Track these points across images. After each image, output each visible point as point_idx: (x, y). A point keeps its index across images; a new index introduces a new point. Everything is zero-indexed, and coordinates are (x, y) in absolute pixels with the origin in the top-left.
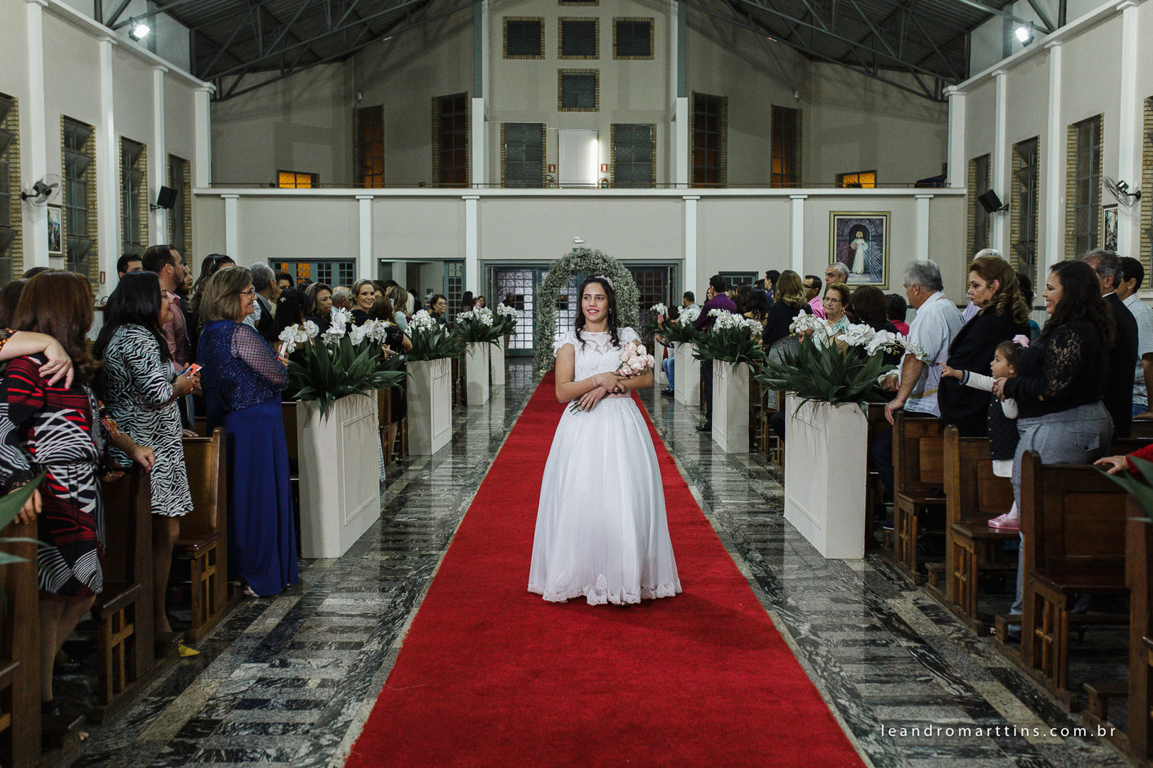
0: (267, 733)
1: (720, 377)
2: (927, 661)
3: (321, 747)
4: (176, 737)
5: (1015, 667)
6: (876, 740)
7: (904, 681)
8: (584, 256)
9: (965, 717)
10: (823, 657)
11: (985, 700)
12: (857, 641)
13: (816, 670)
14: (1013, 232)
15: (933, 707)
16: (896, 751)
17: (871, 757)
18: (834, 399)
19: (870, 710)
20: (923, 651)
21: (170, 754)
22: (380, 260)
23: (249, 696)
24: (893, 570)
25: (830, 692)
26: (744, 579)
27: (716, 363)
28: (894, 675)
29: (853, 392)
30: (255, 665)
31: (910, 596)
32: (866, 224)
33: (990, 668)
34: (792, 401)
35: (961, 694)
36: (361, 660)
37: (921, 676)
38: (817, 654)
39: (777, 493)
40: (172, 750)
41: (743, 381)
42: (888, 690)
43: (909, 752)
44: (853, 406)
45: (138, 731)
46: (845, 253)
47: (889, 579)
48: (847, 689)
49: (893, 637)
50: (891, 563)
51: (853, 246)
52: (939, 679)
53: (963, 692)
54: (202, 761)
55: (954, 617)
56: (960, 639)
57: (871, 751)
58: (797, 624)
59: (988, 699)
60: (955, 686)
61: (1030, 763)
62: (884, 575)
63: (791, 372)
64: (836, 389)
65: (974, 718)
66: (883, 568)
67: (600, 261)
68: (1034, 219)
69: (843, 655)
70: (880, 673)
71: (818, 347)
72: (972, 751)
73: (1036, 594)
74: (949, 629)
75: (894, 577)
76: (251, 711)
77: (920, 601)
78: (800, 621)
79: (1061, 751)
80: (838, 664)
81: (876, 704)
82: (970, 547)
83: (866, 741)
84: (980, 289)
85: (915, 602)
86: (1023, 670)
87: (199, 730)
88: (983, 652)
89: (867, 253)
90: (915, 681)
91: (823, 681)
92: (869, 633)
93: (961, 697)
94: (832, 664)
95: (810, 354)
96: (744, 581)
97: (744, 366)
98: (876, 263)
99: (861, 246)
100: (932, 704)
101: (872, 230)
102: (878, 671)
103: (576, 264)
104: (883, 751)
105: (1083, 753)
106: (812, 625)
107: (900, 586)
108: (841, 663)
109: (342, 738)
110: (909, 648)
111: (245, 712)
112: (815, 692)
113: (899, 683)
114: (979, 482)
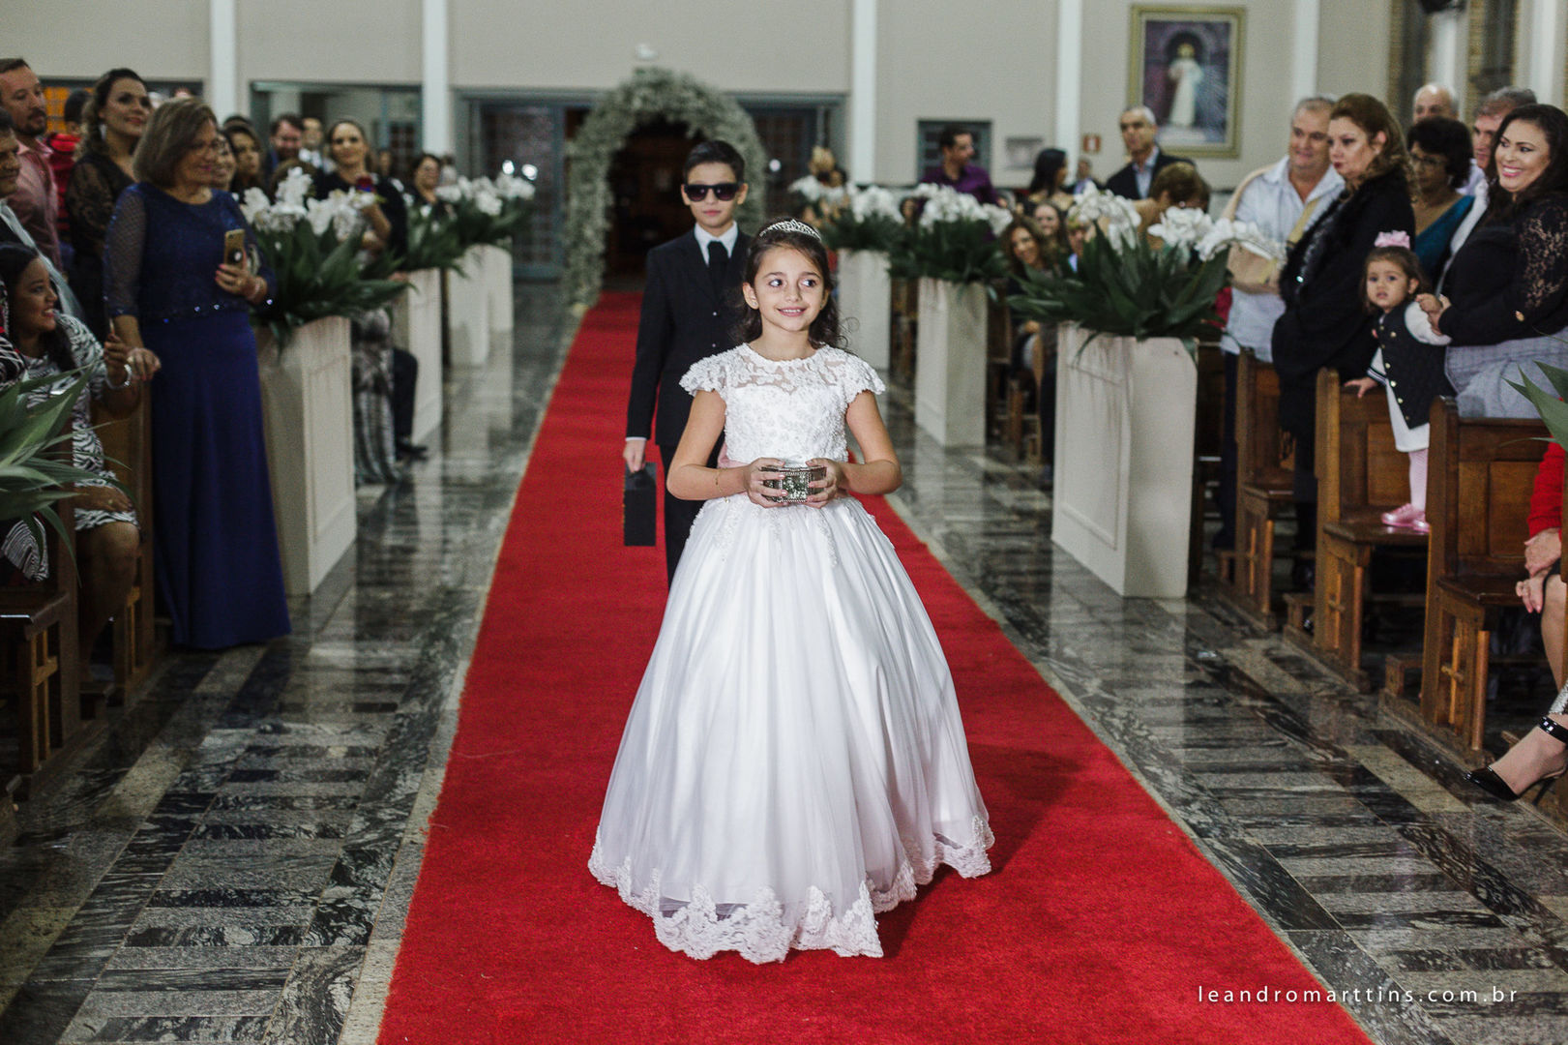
0: (293, 808)
1: (934, 309)
2: (1279, 723)
3: (382, 822)
4: (154, 812)
5: (1412, 728)
6: (1201, 810)
7: (1246, 745)
8: (661, 84)
9: (1332, 784)
10: (1121, 718)
11: (1362, 766)
12: (1174, 700)
13: (1111, 734)
14: (1472, 52)
15: (1285, 775)
16: (1230, 821)
17: (1193, 827)
18: (1143, 331)
19: (1193, 778)
20: (1273, 711)
21: (156, 831)
22: (252, 86)
23: (242, 765)
24: (1231, 612)
25: (1134, 758)
26: (994, 623)
27: (925, 286)
28: (1230, 739)
29: (1175, 320)
30: (234, 731)
31: (1260, 645)
32: (1199, 31)
33: (1374, 731)
34: (1070, 338)
35: (1327, 759)
36: (401, 725)
37: (1270, 739)
38: (1113, 716)
39: (1039, 504)
40: (158, 826)
41: (976, 317)
42: (1219, 757)
43: (1248, 822)
44: (1172, 344)
45: (92, 807)
46: (1159, 89)
47: (1227, 623)
48: (1160, 756)
49: (1231, 695)
50: (1229, 602)
51: (1173, 72)
52: (1296, 743)
53: (1331, 758)
54: (209, 837)
55: (1324, 670)
56: (1331, 697)
57: (1193, 821)
58: (1081, 680)
59: (1365, 765)
60: (1321, 751)
61: (1419, 831)
62: (1218, 618)
63: (1071, 289)
64: (1145, 315)
65: (1344, 785)
66: (1218, 609)
67: (690, 94)
68: (1510, 27)
69: (1153, 716)
70: (1210, 737)
71: (1116, 245)
72: (1338, 820)
73: (1445, 613)
74: (1314, 686)
75: (1233, 620)
76: (255, 784)
77: (1274, 652)
78: (1083, 677)
79: (1463, 819)
80: (1145, 727)
81: (1200, 771)
82: (1352, 556)
83: (1186, 811)
84: (1356, 147)
85: (1267, 653)
86: (1422, 730)
87: (185, 805)
88: (1366, 712)
89: (1201, 88)
90: (1260, 746)
91: (1123, 746)
92: (1194, 691)
93: (1327, 762)
94: (1137, 725)
95: (1104, 258)
96: (992, 625)
97: (979, 291)
98: (1215, 107)
99: (1189, 75)
100: (1286, 771)
101: (1210, 43)
102: (1205, 735)
103: (645, 100)
104: (1211, 821)
105: (1493, 821)
106: (1104, 681)
107: (1243, 632)
108: (1151, 725)
109: (410, 812)
110: (1253, 708)
111: (247, 785)
112: (1111, 758)
113: (1237, 747)
114: (1370, 458)
